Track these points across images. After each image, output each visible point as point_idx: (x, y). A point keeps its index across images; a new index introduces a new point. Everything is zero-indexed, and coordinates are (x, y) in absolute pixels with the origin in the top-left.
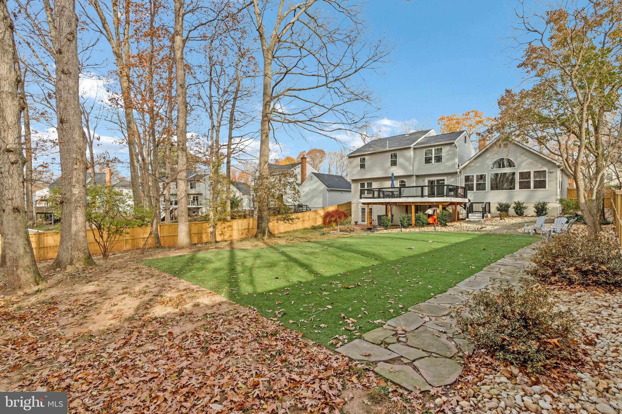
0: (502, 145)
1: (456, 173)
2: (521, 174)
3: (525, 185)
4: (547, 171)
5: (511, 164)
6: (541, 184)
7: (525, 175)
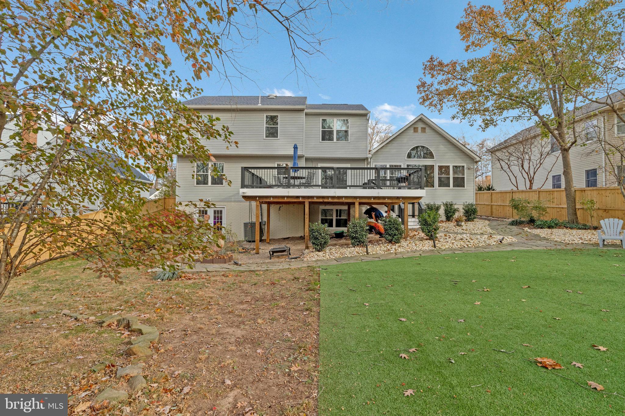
0: (420, 130)
1: (367, 159)
2: (440, 168)
3: (444, 183)
4: (465, 167)
5: (429, 155)
6: (459, 183)
7: (444, 169)
